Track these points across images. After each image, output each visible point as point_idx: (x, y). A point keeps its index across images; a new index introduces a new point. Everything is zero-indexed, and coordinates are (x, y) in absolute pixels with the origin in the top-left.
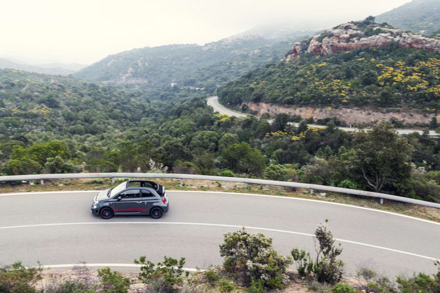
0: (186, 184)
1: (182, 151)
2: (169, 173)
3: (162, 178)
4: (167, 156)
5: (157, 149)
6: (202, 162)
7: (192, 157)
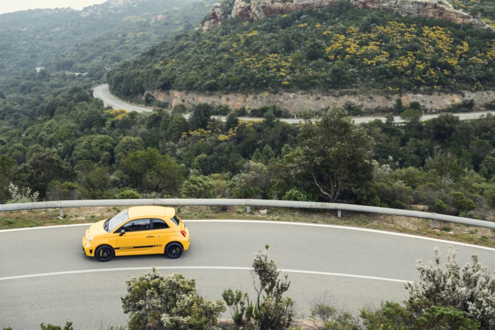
0: (69, 214)
1: (59, 167)
2: (42, 201)
3: (30, 210)
4: (37, 176)
5: (21, 167)
6: (91, 181)
7: (75, 175)
